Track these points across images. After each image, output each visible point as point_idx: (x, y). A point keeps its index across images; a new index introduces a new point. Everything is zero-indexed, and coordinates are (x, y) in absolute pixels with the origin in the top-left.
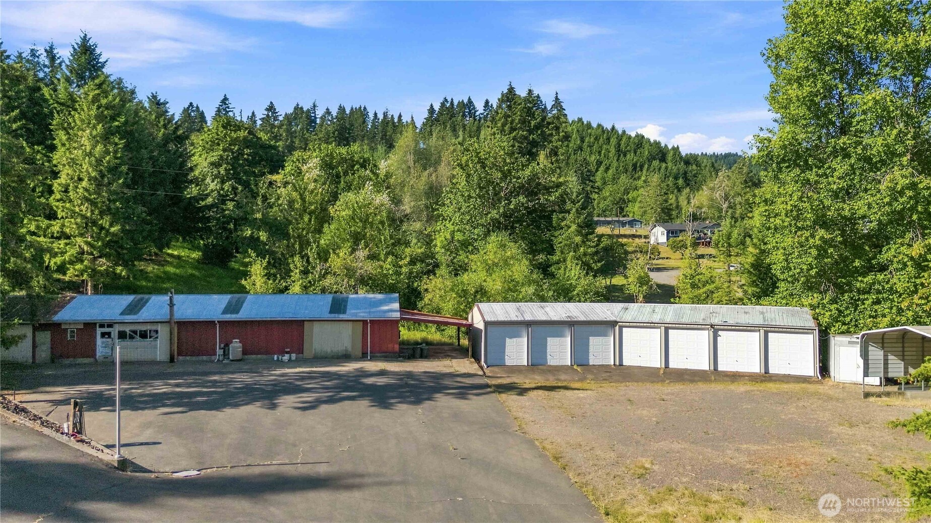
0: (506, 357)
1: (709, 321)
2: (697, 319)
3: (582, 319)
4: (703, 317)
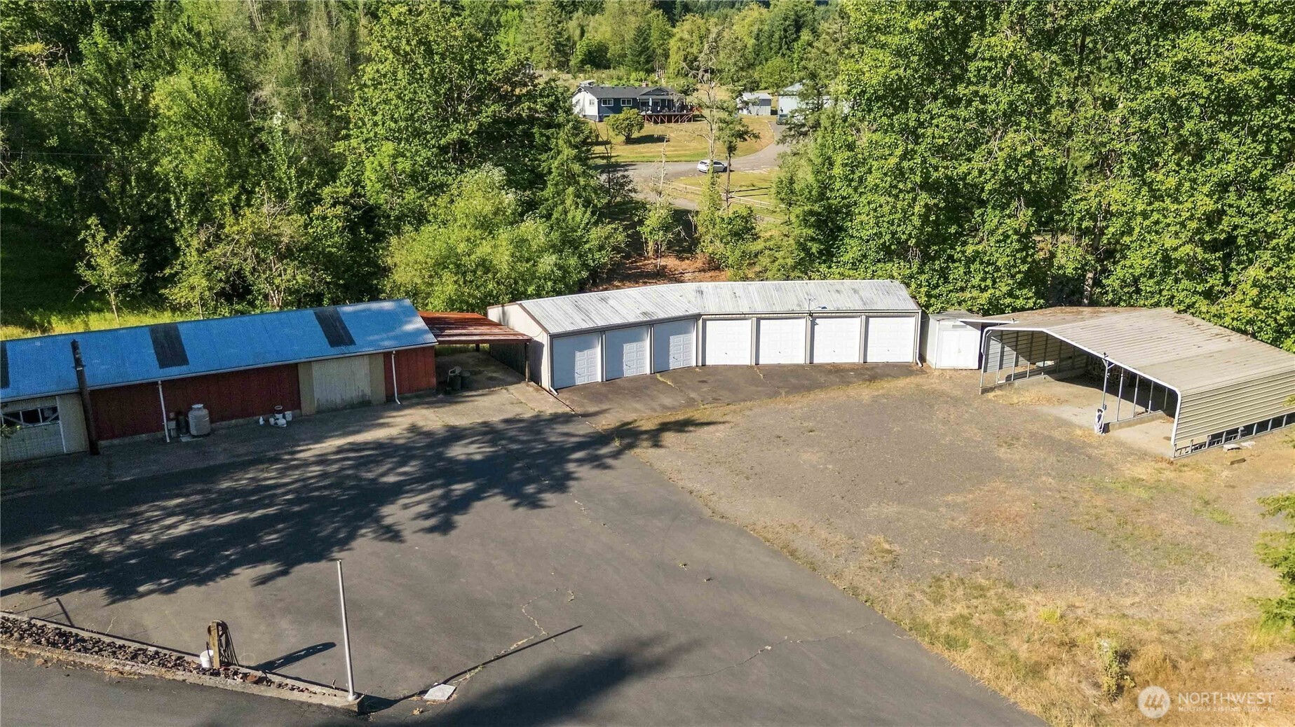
0: (576, 375)
1: (806, 308)
2: (791, 305)
3: (662, 315)
4: (796, 302)
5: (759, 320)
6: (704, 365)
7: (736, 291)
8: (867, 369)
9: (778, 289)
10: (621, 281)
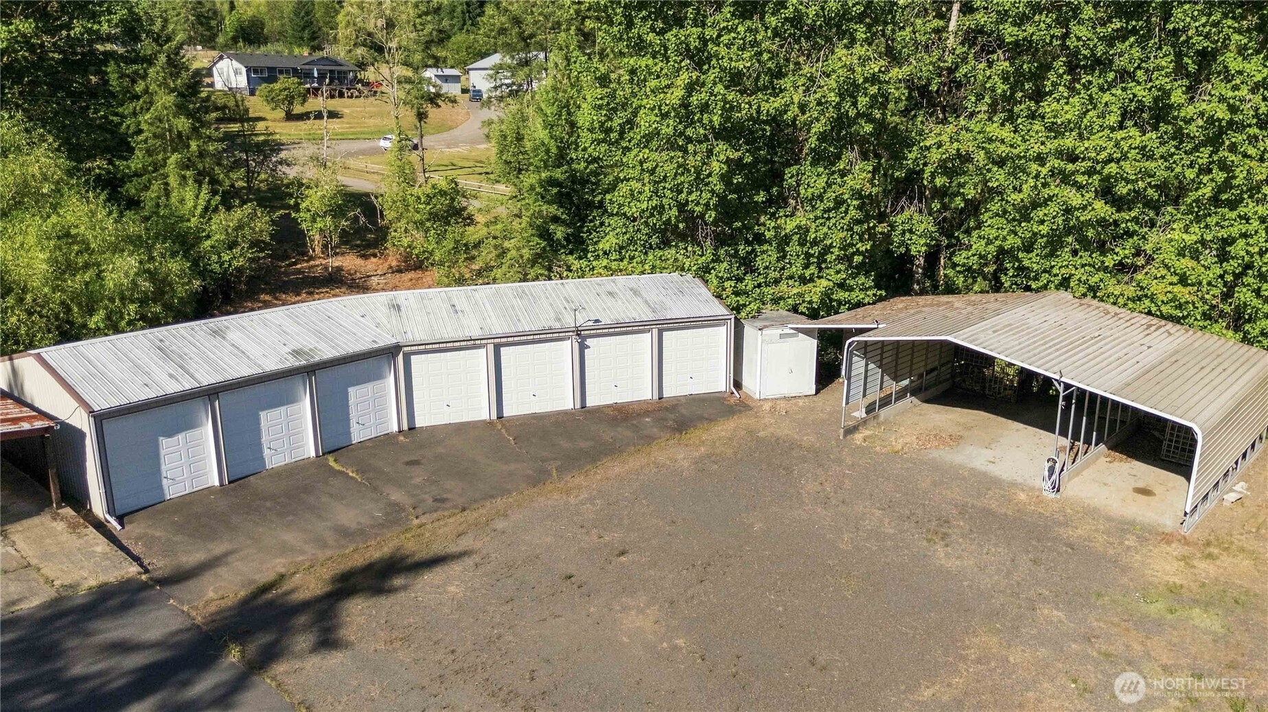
0: (165, 482)
1: (569, 322)
2: (544, 320)
3: (328, 353)
4: (553, 315)
5: (497, 348)
6: (412, 428)
7: (455, 302)
8: (667, 409)
9: (521, 295)
10: (272, 292)
